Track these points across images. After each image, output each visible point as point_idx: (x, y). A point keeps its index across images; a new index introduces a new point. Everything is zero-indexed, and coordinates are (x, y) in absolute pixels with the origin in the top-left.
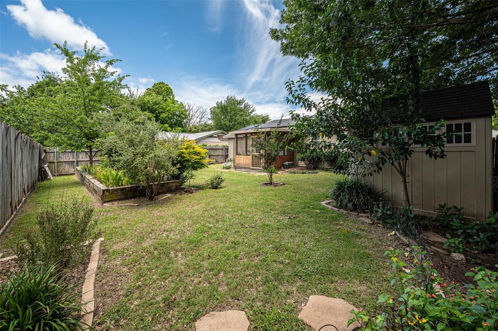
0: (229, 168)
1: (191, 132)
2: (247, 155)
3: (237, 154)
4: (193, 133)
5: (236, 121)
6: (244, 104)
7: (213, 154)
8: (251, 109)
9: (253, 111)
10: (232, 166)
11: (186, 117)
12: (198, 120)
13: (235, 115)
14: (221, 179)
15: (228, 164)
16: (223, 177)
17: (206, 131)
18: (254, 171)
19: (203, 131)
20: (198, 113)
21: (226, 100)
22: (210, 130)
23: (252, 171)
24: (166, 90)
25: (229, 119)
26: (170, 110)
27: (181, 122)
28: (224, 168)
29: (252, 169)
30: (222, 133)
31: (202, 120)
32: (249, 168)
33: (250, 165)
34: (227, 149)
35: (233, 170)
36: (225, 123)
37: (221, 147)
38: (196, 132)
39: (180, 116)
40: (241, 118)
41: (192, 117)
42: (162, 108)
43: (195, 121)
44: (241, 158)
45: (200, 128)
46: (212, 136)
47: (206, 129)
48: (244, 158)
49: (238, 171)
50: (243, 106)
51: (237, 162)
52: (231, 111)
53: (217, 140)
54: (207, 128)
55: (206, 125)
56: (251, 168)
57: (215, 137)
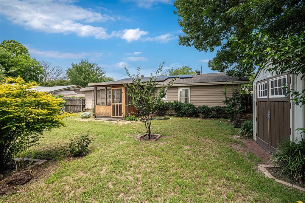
0: (88, 117)
1: (46, 85)
2: (107, 105)
3: (97, 105)
4: (49, 86)
5: (90, 79)
6: (96, 67)
7: (70, 104)
8: (102, 71)
9: (103, 73)
10: (92, 115)
11: (41, 72)
12: (55, 76)
13: (89, 74)
14: (87, 139)
15: (87, 113)
16: (90, 137)
17: (63, 85)
18: (115, 119)
19: (59, 85)
20: (55, 71)
21: (80, 62)
22: (66, 85)
23: (113, 119)
24: (21, 50)
25: (83, 78)
26: (23, 64)
27: (36, 77)
28: (83, 118)
29: (113, 118)
30: (78, 87)
31: (59, 77)
32: (110, 117)
33: (111, 114)
34: (84, 100)
35: (92, 119)
36: (80, 80)
37: (78, 99)
38: (52, 86)
39: (34, 71)
40: (94, 77)
41: (48, 73)
42: (13, 62)
43: (51, 77)
44: (101, 107)
45: (57, 83)
46: (68, 89)
47: (62, 83)
48: (104, 108)
49: (98, 120)
50: (95, 68)
51: (97, 111)
52: (86, 72)
53: (73, 93)
54: (64, 83)
55: (62, 81)
56: (112, 116)
57: (72, 90)
